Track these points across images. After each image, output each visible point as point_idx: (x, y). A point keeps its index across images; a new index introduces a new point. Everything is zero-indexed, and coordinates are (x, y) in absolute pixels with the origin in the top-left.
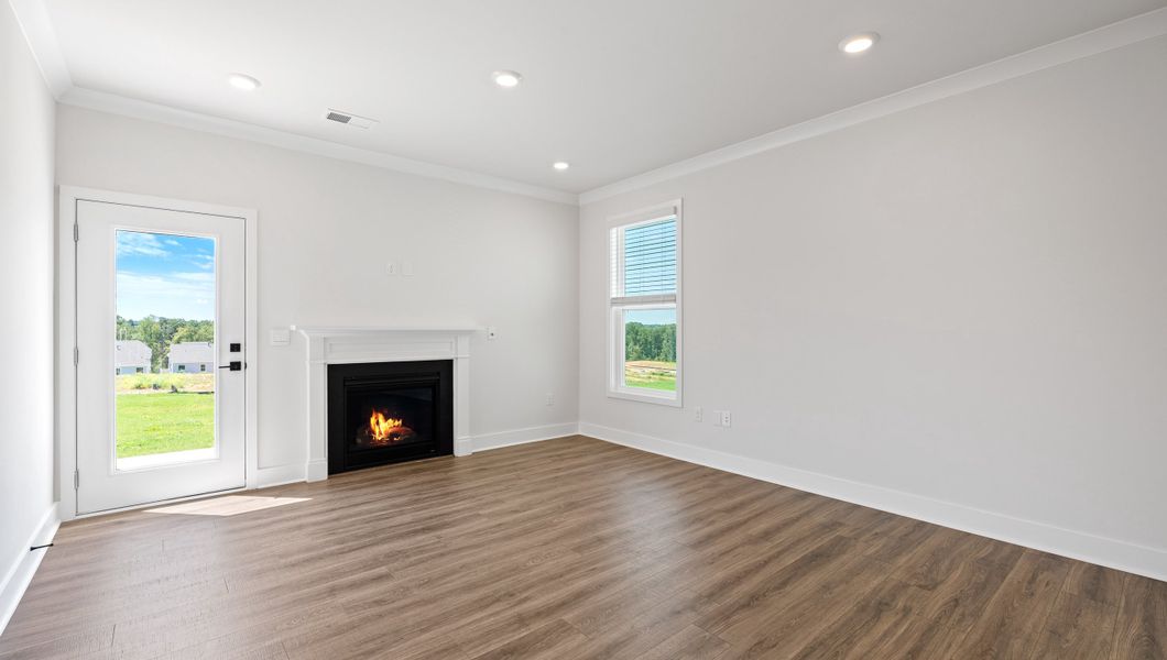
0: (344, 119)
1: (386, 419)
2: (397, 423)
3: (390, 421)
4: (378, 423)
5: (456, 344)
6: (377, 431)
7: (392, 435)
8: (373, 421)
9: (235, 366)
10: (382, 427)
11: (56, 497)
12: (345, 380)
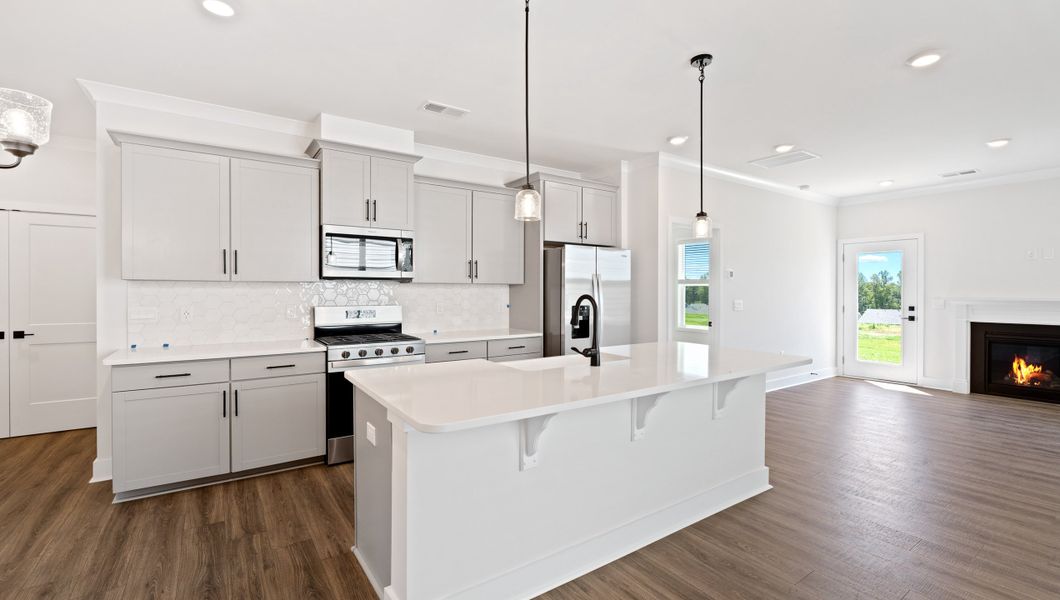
1: (1027, 365)
2: (1037, 369)
3: (1031, 367)
4: (1019, 368)
6: (1019, 375)
7: (1033, 380)
8: (1015, 365)
9: (911, 319)
10: (1024, 372)
11: (836, 365)
12: (986, 333)
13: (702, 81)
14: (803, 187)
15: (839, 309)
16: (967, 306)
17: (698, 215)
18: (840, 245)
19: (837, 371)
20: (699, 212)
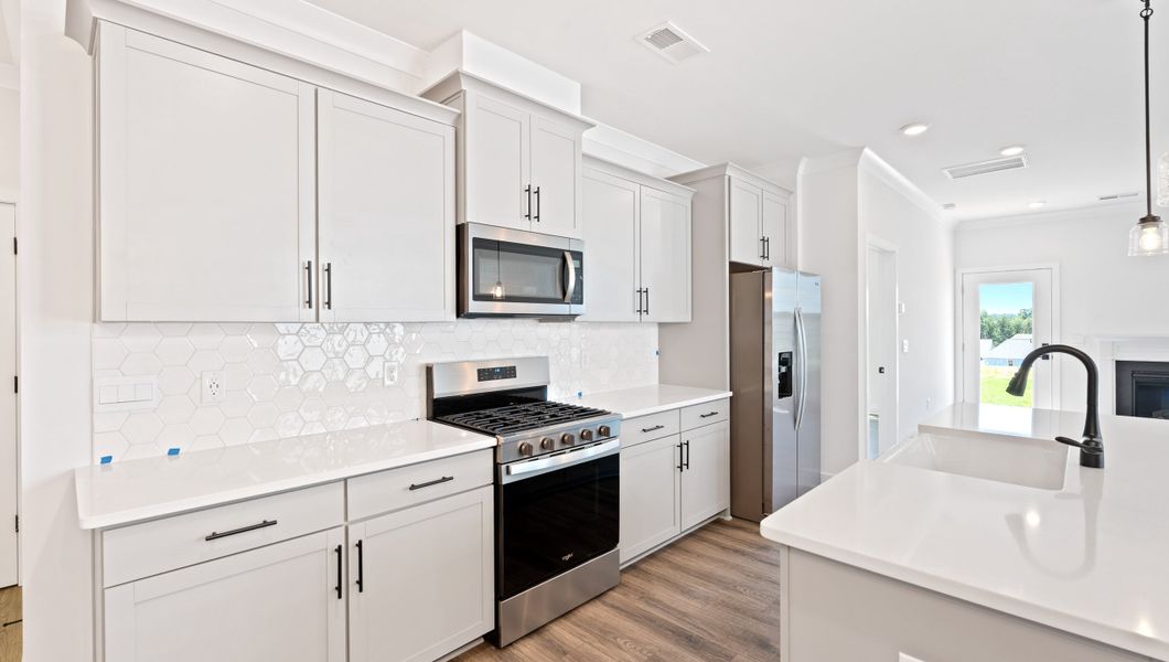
12: (1133, 372)
13: (1146, 18)
14: (948, 205)
15: (958, 347)
16: (1113, 343)
17: (1143, 220)
18: (958, 275)
20: (1145, 214)
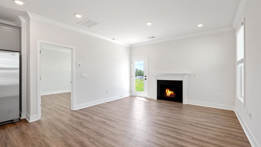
0: (154, 37)
1: (170, 91)
3: (171, 91)
4: (168, 92)
5: (183, 77)
7: (171, 95)
8: (166, 91)
9: (146, 79)
10: (169, 93)
11: (130, 93)
12: (160, 83)
14: (113, 39)
15: (131, 77)
16: (156, 75)
18: (131, 59)
19: (130, 95)
